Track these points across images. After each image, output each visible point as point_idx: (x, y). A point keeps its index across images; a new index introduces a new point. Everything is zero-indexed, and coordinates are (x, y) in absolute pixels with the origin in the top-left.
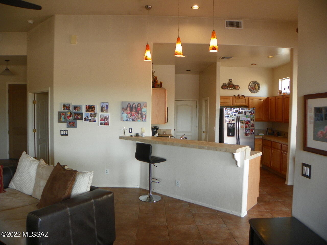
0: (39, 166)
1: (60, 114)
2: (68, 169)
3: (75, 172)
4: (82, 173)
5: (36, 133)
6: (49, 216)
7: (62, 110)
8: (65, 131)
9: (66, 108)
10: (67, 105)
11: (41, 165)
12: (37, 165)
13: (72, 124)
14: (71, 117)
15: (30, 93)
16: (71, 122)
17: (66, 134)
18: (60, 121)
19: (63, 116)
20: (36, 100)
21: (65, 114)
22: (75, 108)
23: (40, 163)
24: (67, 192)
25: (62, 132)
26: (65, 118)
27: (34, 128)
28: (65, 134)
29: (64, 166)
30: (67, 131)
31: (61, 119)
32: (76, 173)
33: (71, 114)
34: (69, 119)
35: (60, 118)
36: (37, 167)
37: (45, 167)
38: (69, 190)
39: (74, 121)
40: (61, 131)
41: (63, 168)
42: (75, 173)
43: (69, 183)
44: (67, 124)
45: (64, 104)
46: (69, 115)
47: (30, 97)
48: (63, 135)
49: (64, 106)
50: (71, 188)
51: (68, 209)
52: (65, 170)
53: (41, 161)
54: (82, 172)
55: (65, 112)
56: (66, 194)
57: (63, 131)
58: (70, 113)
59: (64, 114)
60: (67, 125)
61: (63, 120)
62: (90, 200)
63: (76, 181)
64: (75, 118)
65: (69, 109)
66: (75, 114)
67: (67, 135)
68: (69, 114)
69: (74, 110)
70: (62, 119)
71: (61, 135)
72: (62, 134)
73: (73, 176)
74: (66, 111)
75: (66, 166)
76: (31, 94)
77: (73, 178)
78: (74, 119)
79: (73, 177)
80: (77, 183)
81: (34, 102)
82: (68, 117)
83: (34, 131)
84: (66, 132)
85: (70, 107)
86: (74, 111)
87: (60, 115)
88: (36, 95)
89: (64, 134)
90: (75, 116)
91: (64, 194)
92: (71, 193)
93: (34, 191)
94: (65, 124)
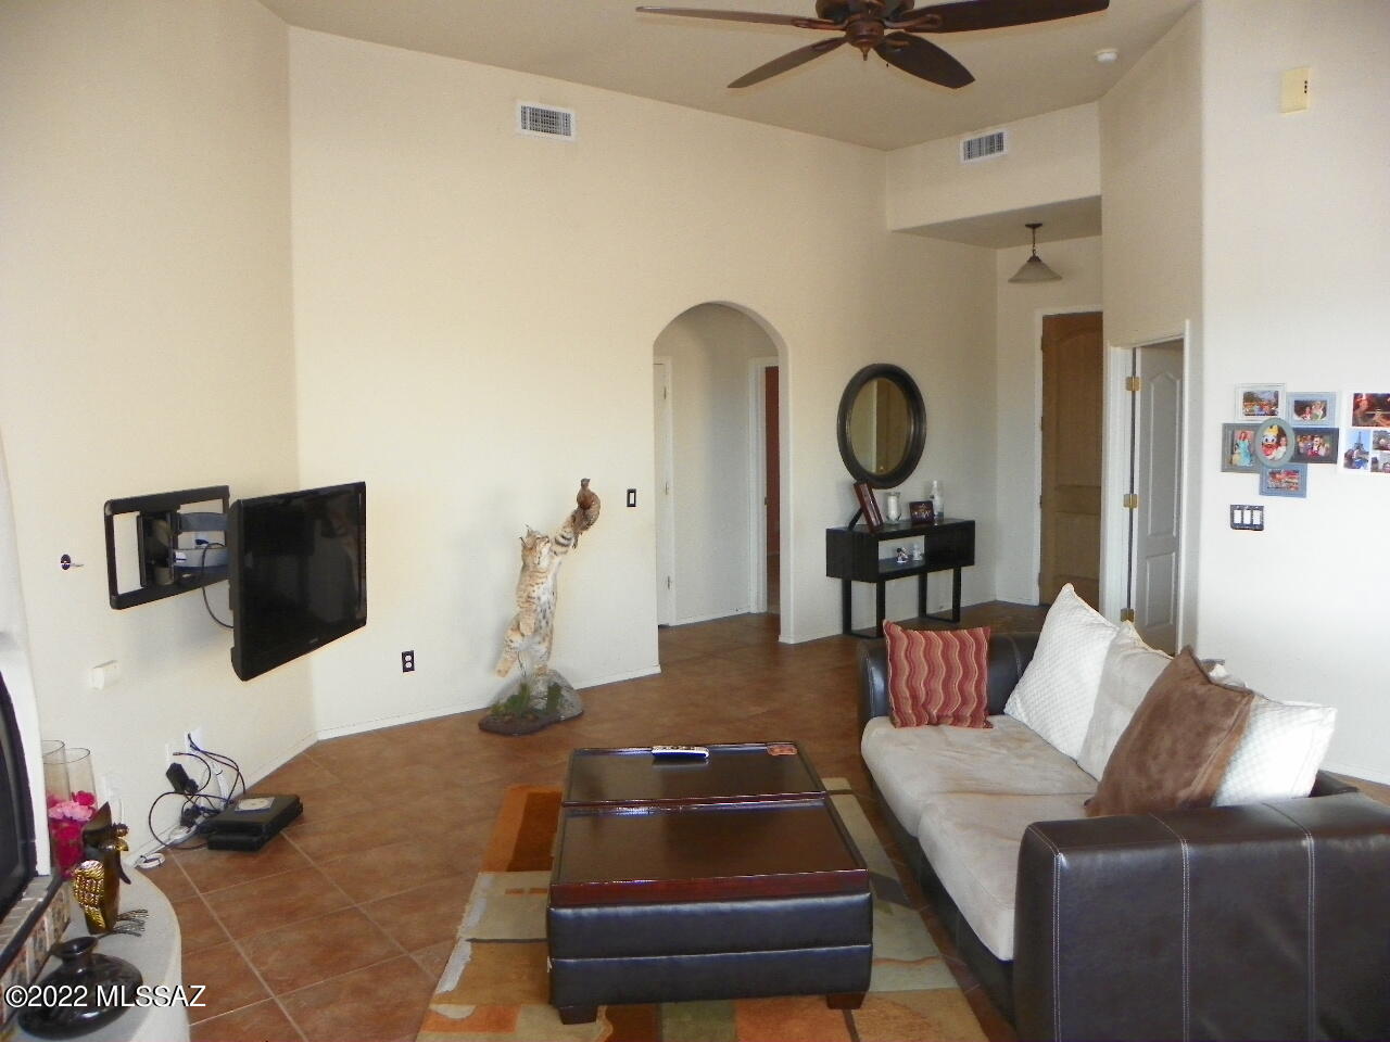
0: (1114, 648)
1: (1231, 436)
2: (1224, 678)
3: (1244, 697)
4: (1284, 706)
5: (1136, 511)
6: (1101, 858)
7: (1242, 419)
8: (1252, 508)
9: (1256, 408)
10: (1264, 392)
11: (1122, 646)
12: (1107, 643)
13: (1285, 481)
14: (1282, 449)
15: (1116, 346)
16: (1279, 473)
17: (1257, 522)
18: (1229, 465)
19: (1243, 445)
20: (1138, 374)
21: (1255, 434)
22: (1301, 407)
23: (1119, 635)
24: (1199, 776)
25: (1238, 513)
26: (1252, 454)
27: (1128, 491)
28: (1252, 521)
29: (1211, 664)
30: (1261, 508)
31: (1236, 458)
32: (1248, 703)
33: (1281, 433)
34: (1269, 457)
35: (1232, 453)
36: (1105, 652)
37: (1134, 655)
38: (1209, 771)
39: (1297, 466)
40: (1233, 508)
41: (1202, 671)
42: (1244, 702)
43: (1214, 740)
44: (1261, 478)
45: (1249, 390)
46: (1270, 441)
47: (1117, 364)
48: (1242, 527)
49: (1250, 398)
50: (1223, 765)
51: (1186, 849)
52: (1208, 680)
53: (1126, 630)
54: (1286, 703)
55: (1255, 428)
56: (1197, 787)
57: (1241, 508)
58: (1275, 428)
59: (1249, 436)
60: (1261, 484)
61: (1246, 462)
62: (1296, 833)
63: (1249, 739)
64: (1302, 451)
65: (1273, 413)
66: (1300, 432)
67: (1260, 528)
68: (1271, 435)
69: (1296, 417)
70: (1240, 458)
71: (1235, 526)
72: (1237, 520)
73: (1237, 713)
74: (1261, 420)
75: (1218, 666)
76: (1119, 349)
77: (1234, 724)
78: (1293, 460)
79: (1235, 716)
80: (1251, 746)
81: (1131, 384)
82: (1269, 447)
83: (1130, 502)
84: (1257, 514)
85: (1276, 405)
86: (1296, 421)
87: (1233, 441)
88: (1139, 353)
89: (1247, 522)
90: (1301, 445)
91: (1188, 783)
92: (1219, 786)
93: (1087, 745)
94: (1252, 481)
